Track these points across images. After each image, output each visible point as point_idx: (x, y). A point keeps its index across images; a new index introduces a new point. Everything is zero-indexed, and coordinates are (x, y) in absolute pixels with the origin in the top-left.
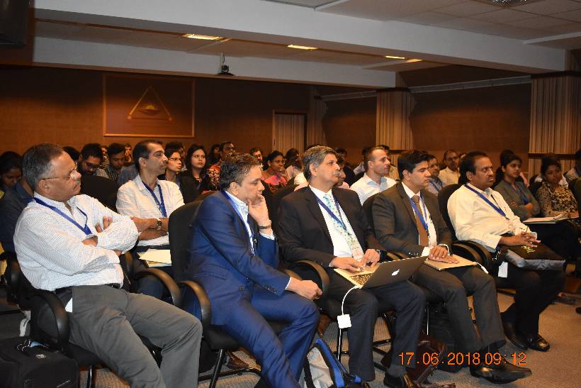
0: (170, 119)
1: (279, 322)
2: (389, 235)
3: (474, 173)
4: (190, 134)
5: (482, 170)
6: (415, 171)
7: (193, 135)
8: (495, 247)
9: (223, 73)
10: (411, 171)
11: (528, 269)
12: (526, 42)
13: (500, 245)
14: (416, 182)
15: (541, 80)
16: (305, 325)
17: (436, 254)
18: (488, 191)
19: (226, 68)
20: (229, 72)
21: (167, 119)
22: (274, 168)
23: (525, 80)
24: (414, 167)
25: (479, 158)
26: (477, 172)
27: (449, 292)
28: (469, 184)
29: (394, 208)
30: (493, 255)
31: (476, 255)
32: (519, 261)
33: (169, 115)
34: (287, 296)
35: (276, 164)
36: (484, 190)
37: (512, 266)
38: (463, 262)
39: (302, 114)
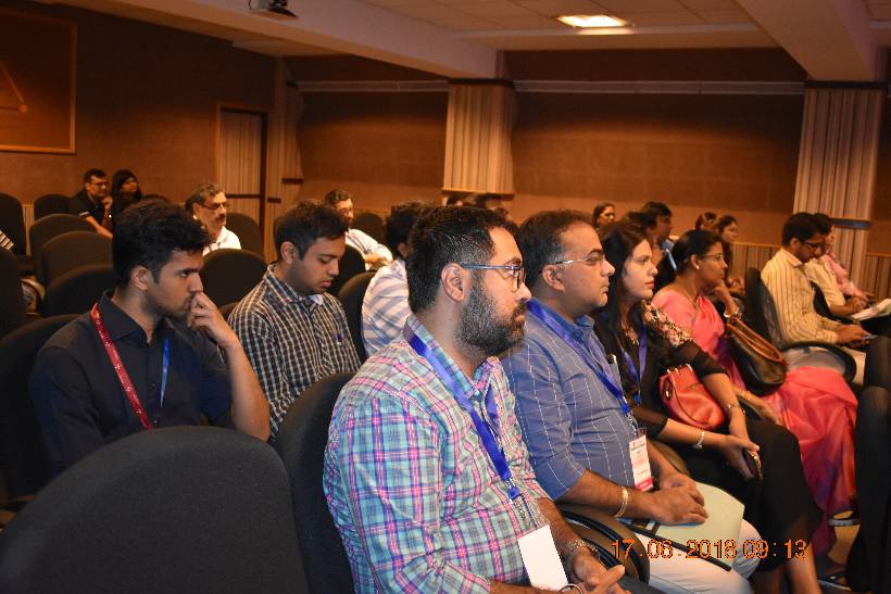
0: (24, 109)
4: (68, 146)
7: (72, 149)
20: (285, 8)
21: (17, 109)
33: (21, 99)
39: (256, 113)
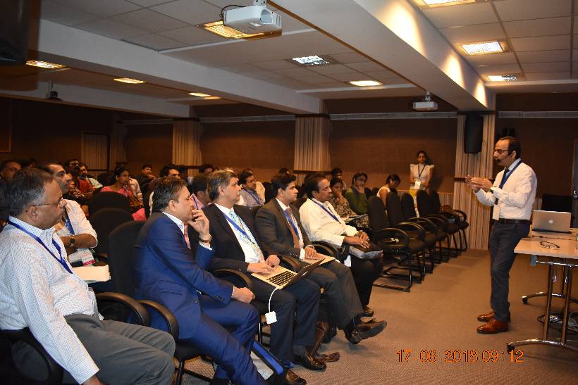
1: (231, 327)
2: (273, 241)
3: (318, 192)
4: (8, 150)
5: (323, 190)
6: (288, 188)
7: (10, 151)
8: (340, 245)
9: (51, 98)
10: (284, 189)
11: (366, 259)
12: (298, 92)
13: (345, 243)
14: (288, 197)
15: (303, 119)
16: (251, 328)
17: (310, 254)
18: (327, 204)
19: (55, 93)
20: (58, 97)
22: (122, 181)
23: (292, 118)
24: (287, 186)
25: (320, 180)
26: (320, 191)
27: (328, 283)
28: (314, 199)
29: (275, 220)
30: (340, 250)
31: (330, 251)
32: (360, 254)
34: (233, 303)
35: (124, 178)
36: (323, 202)
37: (354, 258)
38: (328, 259)
39: (106, 135)
